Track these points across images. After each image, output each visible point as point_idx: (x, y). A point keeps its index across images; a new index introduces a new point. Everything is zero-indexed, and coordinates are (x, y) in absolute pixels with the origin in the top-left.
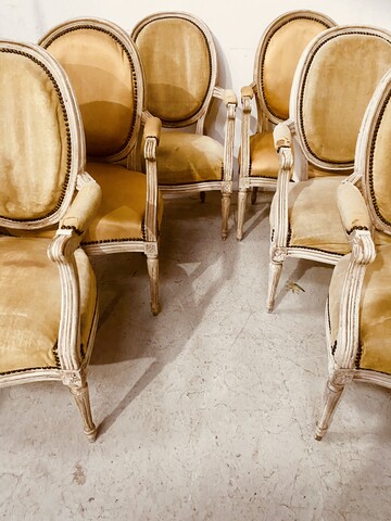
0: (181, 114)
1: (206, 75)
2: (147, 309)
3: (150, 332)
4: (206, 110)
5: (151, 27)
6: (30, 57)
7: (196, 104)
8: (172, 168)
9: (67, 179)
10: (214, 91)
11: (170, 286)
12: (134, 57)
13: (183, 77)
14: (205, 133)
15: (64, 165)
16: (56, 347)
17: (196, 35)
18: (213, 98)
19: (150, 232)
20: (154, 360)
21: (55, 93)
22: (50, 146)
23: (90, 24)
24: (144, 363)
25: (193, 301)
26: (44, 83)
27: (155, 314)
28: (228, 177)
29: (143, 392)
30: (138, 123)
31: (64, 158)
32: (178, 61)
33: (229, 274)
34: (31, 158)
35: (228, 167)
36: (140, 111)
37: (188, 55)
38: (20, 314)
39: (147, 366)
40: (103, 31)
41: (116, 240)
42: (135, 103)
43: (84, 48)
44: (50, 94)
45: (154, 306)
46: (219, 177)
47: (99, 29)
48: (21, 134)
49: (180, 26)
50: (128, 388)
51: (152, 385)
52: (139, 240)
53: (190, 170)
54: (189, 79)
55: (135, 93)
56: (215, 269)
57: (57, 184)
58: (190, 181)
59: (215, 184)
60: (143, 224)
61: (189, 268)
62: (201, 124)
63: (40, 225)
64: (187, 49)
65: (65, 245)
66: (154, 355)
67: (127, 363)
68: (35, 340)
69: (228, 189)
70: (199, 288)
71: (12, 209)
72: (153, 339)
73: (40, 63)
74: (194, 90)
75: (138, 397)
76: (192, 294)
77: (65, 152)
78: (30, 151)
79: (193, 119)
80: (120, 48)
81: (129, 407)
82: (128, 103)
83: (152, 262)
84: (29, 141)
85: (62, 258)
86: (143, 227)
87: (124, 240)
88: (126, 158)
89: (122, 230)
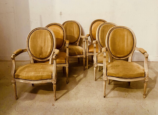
0: (73, 41)
1: (79, 33)
4: (79, 40)
5: (66, 23)
6: (47, 30)
7: (77, 39)
8: (71, 52)
9: (52, 50)
10: (81, 36)
11: (71, 79)
12: (64, 30)
13: (74, 34)
14: (79, 46)
15: (52, 47)
16: (52, 74)
17: (76, 25)
18: (81, 38)
19: (67, 62)
20: (68, 90)
21: (52, 35)
22: (50, 44)
23: (55, 24)
24: (65, 91)
25: (76, 81)
26: (50, 34)
27: (67, 83)
28: (84, 54)
30: (64, 42)
31: (52, 46)
32: (72, 30)
33: (85, 76)
34: (46, 47)
35: (84, 52)
36: (65, 40)
37: (75, 29)
38: (45, 70)
39: (66, 91)
40: (58, 25)
41: (60, 64)
42: (64, 38)
43: (54, 28)
44: (51, 36)
46: (82, 54)
47: (57, 25)
48: (45, 42)
49: (73, 23)
50: (62, 94)
51: (67, 94)
52: (64, 64)
53: (75, 53)
54: (75, 34)
55: (64, 36)
56: (82, 76)
57: (50, 51)
58: (75, 55)
59: (81, 56)
61: (75, 76)
62: (78, 44)
63: (45, 60)
64: (75, 28)
67: (62, 91)
68: (49, 73)
69: (84, 57)
70: (78, 79)
71: (41, 56)
73: (49, 31)
74: (76, 36)
76: (76, 80)
77: (53, 45)
78: (46, 45)
79: (76, 43)
80: (61, 28)
81: (62, 97)
82: (62, 38)
83: (67, 69)
84: (46, 44)
86: (65, 61)
88: (61, 49)
89: (61, 61)
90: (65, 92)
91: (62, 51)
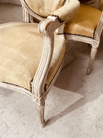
2: (85, 70)
3: (84, 81)
16: (32, 80)
19: (97, 35)
20: (82, 96)
24: (77, 96)
27: (88, 74)
29: (73, 112)
38: (23, 56)
41: (80, 35)
45: (89, 70)
50: (67, 106)
52: (90, 38)
57: (60, 1)
60: (95, 30)
65: (48, 24)
66: (83, 94)
67: (69, 92)
68: (24, 73)
71: (41, 11)
72: (84, 86)
75: (70, 114)
81: (64, 117)
83: (94, 50)
85: (45, 32)
86: (94, 32)
87: (83, 36)
88: (94, 3)
89: (84, 31)
90: (73, 103)
91: (94, 7)
